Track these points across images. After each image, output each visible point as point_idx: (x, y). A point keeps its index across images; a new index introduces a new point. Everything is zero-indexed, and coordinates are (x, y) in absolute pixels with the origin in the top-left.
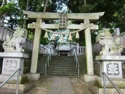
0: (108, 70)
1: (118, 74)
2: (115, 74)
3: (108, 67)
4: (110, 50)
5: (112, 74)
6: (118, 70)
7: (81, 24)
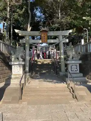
1: (77, 71)
2: (75, 71)
5: (73, 71)
6: (77, 69)
7: (57, 39)
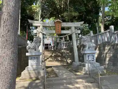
0: (89, 59)
3: (88, 57)
4: (89, 48)
5: (91, 61)
6: (93, 58)
7: (70, 30)
